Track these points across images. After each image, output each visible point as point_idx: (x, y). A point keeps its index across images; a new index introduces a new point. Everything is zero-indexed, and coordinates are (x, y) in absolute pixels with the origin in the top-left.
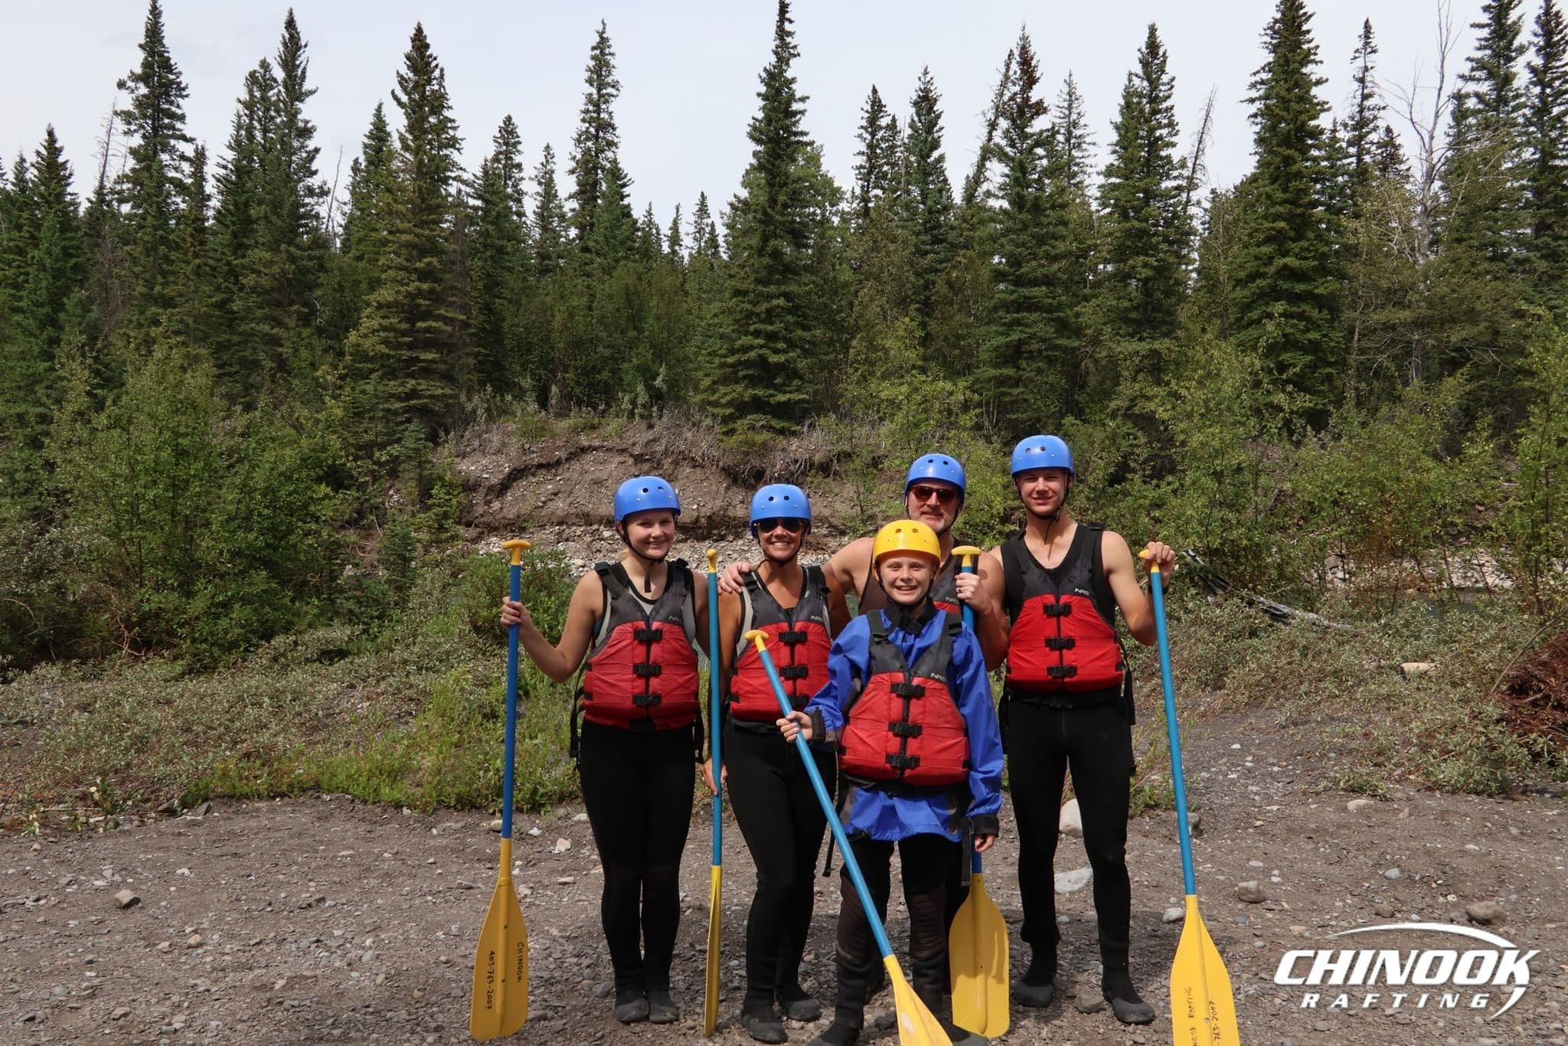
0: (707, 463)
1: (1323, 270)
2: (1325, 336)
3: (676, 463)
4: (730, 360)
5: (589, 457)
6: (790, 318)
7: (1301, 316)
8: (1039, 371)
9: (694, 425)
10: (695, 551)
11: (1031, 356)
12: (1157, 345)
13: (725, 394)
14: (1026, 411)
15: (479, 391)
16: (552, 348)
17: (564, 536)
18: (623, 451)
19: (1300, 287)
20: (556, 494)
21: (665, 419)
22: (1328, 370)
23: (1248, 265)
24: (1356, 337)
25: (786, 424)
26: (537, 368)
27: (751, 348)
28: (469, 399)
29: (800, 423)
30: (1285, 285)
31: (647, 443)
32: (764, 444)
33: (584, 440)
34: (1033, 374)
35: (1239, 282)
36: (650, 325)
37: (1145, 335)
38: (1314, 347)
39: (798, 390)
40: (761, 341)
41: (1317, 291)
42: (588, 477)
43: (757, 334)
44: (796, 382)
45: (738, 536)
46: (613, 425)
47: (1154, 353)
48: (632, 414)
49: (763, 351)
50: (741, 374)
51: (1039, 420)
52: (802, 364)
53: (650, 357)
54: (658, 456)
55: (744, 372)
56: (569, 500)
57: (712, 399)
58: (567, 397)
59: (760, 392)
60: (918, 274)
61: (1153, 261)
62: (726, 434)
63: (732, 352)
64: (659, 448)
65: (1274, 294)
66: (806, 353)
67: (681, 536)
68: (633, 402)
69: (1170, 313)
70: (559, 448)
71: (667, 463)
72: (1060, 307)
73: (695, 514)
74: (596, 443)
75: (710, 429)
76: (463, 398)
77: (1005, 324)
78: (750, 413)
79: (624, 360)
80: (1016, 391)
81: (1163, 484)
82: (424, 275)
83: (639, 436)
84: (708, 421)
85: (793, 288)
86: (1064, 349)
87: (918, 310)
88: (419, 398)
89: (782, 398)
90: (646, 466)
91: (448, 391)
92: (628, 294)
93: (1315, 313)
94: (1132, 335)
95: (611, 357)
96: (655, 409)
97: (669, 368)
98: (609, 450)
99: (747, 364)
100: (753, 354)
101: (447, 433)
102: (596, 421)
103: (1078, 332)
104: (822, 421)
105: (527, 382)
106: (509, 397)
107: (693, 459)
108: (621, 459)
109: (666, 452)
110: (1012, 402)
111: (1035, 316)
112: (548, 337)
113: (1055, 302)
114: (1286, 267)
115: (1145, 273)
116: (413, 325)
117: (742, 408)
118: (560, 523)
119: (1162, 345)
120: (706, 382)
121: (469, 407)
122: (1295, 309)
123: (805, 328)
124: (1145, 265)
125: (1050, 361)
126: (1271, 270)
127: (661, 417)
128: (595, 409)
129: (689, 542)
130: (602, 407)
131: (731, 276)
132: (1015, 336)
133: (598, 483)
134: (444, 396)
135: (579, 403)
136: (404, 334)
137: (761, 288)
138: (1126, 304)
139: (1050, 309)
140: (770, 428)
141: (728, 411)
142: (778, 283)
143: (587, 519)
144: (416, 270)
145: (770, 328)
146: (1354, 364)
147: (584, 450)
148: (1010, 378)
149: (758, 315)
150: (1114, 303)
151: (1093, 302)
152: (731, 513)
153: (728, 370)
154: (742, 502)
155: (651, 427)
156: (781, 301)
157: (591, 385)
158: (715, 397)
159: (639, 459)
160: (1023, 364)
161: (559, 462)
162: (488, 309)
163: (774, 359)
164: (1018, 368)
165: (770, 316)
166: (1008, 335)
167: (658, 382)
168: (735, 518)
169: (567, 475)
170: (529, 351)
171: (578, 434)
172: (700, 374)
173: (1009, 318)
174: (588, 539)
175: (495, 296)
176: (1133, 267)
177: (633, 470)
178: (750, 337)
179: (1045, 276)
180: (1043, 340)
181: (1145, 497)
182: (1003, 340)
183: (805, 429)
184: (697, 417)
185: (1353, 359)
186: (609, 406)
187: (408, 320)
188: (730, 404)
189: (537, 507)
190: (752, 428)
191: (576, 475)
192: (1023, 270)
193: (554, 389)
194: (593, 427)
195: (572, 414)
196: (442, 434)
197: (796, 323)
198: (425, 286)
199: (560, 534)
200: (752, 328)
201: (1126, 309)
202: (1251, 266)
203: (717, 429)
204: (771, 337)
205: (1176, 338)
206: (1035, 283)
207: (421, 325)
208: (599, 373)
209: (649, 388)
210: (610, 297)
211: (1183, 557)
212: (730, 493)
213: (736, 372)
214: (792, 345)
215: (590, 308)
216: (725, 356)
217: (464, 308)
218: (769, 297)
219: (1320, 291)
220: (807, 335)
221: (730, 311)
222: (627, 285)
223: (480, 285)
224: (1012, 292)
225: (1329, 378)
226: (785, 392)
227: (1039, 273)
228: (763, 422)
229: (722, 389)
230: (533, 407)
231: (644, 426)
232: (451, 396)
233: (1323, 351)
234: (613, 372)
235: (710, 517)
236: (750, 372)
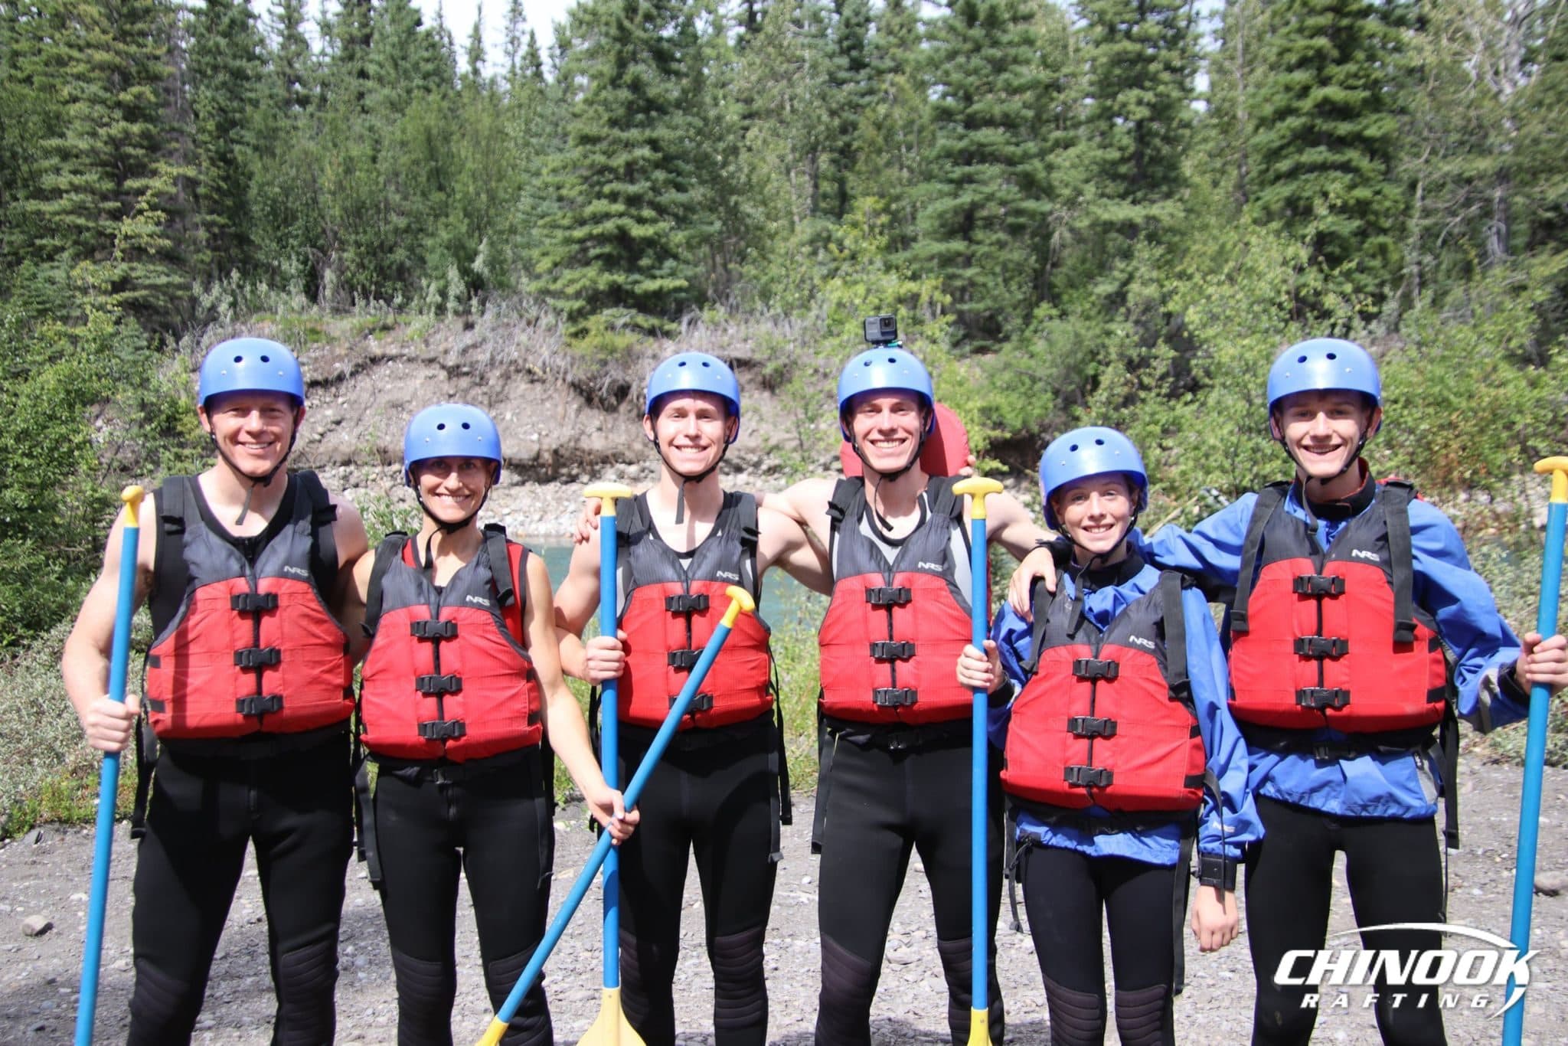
0: (549, 377)
1: (1375, 104)
2: (1378, 193)
3: (506, 377)
4: (579, 233)
5: (383, 370)
6: (660, 175)
7: (1345, 167)
8: (1001, 245)
9: (529, 323)
10: (536, 498)
11: (989, 223)
12: (1155, 210)
13: (572, 282)
14: (983, 298)
15: (221, 280)
16: (323, 217)
17: (353, 480)
18: (431, 361)
19: (1344, 128)
20: (338, 423)
21: (488, 316)
22: (1382, 239)
23: (1277, 98)
24: (1419, 193)
25: (654, 321)
26: (300, 246)
27: (607, 216)
28: (207, 289)
29: (676, 317)
30: (1324, 125)
31: (465, 351)
32: (629, 351)
33: (374, 346)
34: (993, 248)
35: (1263, 123)
36: (464, 185)
37: (1139, 194)
38: (1361, 208)
39: (673, 274)
40: (619, 207)
41: (1369, 133)
42: (383, 399)
43: (613, 197)
44: (670, 263)
45: (595, 475)
46: (417, 323)
47: (1150, 219)
48: (441, 309)
49: (626, 221)
50: (593, 252)
51: (1000, 310)
52: (679, 237)
53: (464, 229)
54: (480, 367)
55: (597, 251)
56: (356, 431)
57: (552, 287)
58: (347, 286)
59: (620, 278)
60: (833, 113)
61: (1149, 96)
62: (575, 335)
63: (582, 223)
64: (482, 357)
65: (1307, 137)
66: (682, 221)
67: (516, 478)
68: (443, 293)
69: (1173, 166)
70: (340, 358)
71: (494, 377)
72: (1026, 157)
73: (536, 447)
74: (393, 350)
75: (550, 329)
76: (197, 288)
77: (951, 181)
78: (608, 307)
79: (428, 235)
80: (969, 273)
81: (1179, 406)
82: (132, 113)
83: (451, 340)
84: (547, 319)
85: (661, 132)
86: (1032, 215)
87: (833, 161)
88: (134, 289)
89: (651, 285)
90: (464, 382)
91: (177, 279)
92: (429, 140)
93: (1364, 163)
94: (1123, 196)
95: (408, 229)
96: (474, 302)
97: (492, 244)
98: (410, 360)
99: (602, 239)
100: (609, 226)
101: (178, 338)
102: (390, 320)
103: (1049, 192)
104: (706, 314)
105: (291, 266)
106: (263, 287)
107: (529, 372)
108: (429, 372)
109: (492, 363)
110: (963, 289)
111: (995, 169)
112: (315, 201)
113: (1019, 151)
114: (1326, 100)
115: (1143, 112)
116: (119, 184)
117: (596, 300)
118: (347, 463)
119: (1166, 210)
120: (545, 264)
121: (206, 301)
122: (1338, 158)
123: (680, 188)
124: (1140, 102)
125: (1016, 230)
126: (1307, 104)
127: (483, 313)
128: (389, 301)
129: (528, 484)
130: (398, 300)
131: (575, 115)
132: (967, 197)
133: (398, 406)
134: (168, 285)
135: (365, 294)
136: (105, 197)
137: (616, 132)
138: (1114, 155)
139: (1010, 161)
140: (636, 327)
141: (577, 304)
142: (641, 125)
143: (385, 457)
144: (119, 104)
145: (632, 189)
146: (1417, 230)
147: (375, 360)
148: (959, 254)
149: (611, 170)
150: (1099, 153)
151: (1072, 152)
152: (585, 444)
153: (576, 247)
154: (600, 429)
155: (469, 326)
156: (646, 151)
157: (381, 270)
158: (558, 285)
159: (454, 372)
160: (979, 235)
161: (340, 378)
162: (224, 159)
163: (638, 231)
164: (971, 241)
165: (631, 172)
166: (956, 196)
167: (478, 265)
168: (590, 454)
169: (352, 396)
170: (289, 218)
171: (366, 337)
172: (535, 253)
173: (958, 172)
174: (387, 483)
175: (233, 141)
176: (1124, 105)
177: (449, 388)
178: (604, 202)
179: (1006, 115)
180: (1003, 203)
181: (1156, 423)
182: (949, 203)
183: (684, 327)
184: (534, 312)
185: (1415, 224)
186: (408, 299)
187: (110, 176)
188: (578, 295)
189: (312, 442)
190: (611, 327)
191: (365, 396)
192: (976, 107)
193: (329, 276)
194: (386, 328)
195: (356, 309)
196: (170, 340)
197: (668, 183)
198: (136, 128)
199: (345, 478)
200: (607, 189)
201: (1114, 163)
202: (1281, 100)
203: (564, 328)
204: (634, 201)
205: (1181, 200)
206: (990, 122)
207: (131, 183)
208: (391, 250)
209: (465, 272)
210: (403, 144)
211: (1203, 498)
212: (582, 417)
213: (585, 250)
214: (661, 210)
215: (374, 160)
216: (569, 228)
217: (190, 159)
218: (628, 145)
219: (1372, 132)
220: (681, 197)
221: (575, 166)
222: (428, 131)
223: (211, 125)
224: (961, 138)
225: (1383, 250)
226: (654, 277)
227: (997, 111)
228: (626, 319)
229: (568, 274)
230: (299, 300)
231: (459, 324)
232: (180, 287)
233: (1376, 213)
234: (411, 249)
235: (556, 452)
236: (607, 249)
